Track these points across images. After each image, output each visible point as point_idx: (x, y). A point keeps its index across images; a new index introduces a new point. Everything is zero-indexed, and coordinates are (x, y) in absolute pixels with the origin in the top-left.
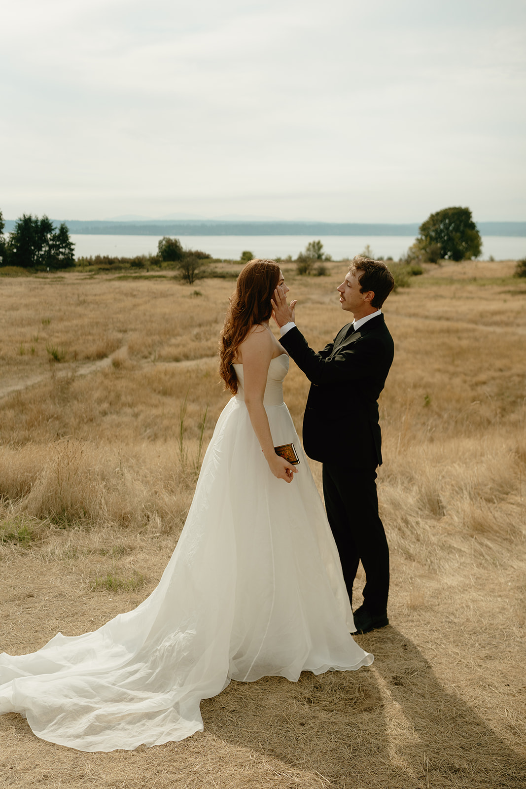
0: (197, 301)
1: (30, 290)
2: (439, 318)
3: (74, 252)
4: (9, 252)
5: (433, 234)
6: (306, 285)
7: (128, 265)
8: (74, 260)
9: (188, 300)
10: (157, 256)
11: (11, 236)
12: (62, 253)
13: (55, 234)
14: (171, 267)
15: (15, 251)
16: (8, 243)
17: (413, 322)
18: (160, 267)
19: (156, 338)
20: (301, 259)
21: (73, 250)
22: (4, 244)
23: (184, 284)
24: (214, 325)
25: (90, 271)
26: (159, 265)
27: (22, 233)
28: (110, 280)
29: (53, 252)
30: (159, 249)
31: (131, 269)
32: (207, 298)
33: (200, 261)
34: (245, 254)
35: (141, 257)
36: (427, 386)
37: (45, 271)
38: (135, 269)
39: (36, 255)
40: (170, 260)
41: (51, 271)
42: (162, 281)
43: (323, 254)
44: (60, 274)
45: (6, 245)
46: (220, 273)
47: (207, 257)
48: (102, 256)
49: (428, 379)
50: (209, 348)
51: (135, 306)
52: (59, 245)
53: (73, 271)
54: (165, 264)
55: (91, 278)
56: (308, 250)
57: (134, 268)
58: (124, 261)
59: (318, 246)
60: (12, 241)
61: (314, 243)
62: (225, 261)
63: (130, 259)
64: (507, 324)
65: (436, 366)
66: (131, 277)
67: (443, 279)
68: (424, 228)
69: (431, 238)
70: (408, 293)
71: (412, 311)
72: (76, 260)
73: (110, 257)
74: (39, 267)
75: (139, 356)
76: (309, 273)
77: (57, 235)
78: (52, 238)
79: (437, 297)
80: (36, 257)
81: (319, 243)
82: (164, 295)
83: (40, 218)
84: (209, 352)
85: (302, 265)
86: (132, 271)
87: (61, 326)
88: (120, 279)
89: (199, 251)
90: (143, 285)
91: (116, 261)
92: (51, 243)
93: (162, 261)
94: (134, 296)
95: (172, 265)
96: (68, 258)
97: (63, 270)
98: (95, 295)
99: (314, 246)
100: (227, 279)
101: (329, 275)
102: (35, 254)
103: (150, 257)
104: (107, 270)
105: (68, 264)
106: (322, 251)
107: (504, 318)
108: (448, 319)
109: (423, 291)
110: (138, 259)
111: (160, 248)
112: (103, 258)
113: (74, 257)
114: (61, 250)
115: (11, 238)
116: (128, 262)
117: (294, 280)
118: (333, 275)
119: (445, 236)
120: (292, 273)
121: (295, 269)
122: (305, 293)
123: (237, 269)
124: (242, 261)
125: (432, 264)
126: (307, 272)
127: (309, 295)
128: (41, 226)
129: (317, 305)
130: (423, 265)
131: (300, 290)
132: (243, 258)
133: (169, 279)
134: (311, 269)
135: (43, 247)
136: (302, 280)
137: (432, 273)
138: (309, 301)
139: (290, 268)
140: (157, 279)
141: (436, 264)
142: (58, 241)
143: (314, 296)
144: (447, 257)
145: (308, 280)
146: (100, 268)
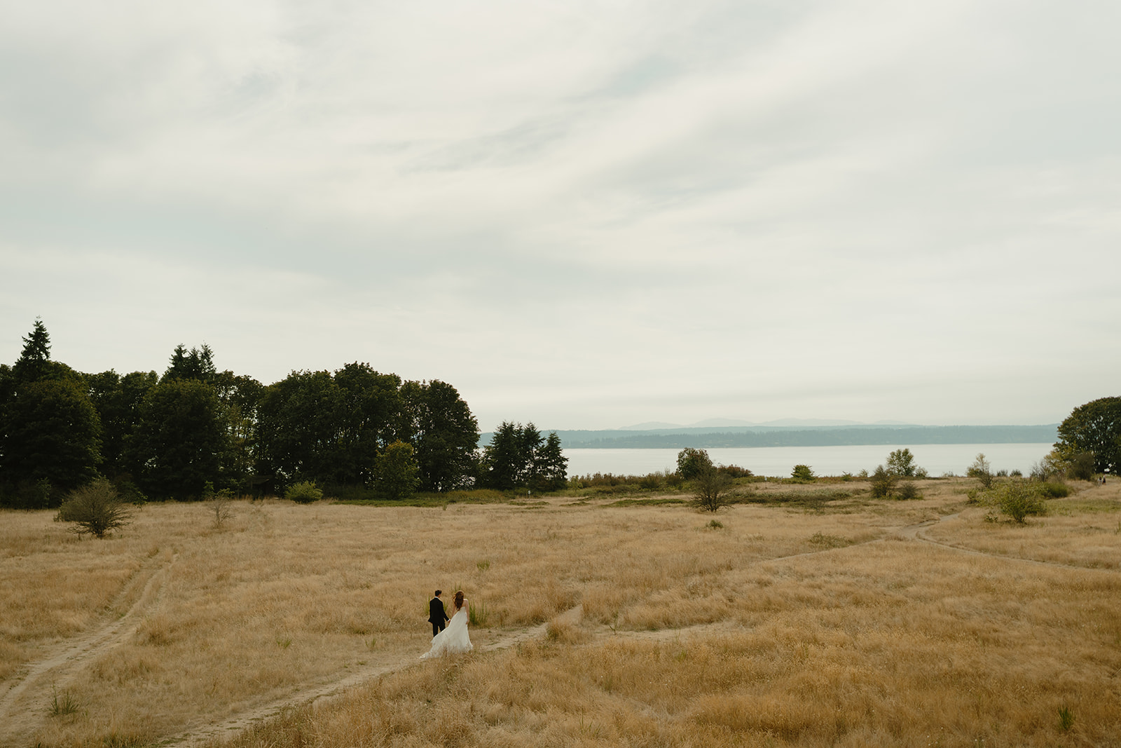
0: (714, 535)
1: (492, 521)
2: (1094, 565)
3: (566, 470)
4: (484, 470)
5: (1081, 437)
6: (881, 513)
7: (636, 486)
8: (565, 480)
9: (700, 534)
10: (677, 473)
11: (487, 450)
12: (550, 471)
13: (543, 446)
14: (693, 489)
15: (491, 469)
16: (484, 459)
17: (1048, 570)
18: (680, 488)
20: (880, 475)
21: (565, 467)
22: (478, 461)
23: (702, 512)
24: (724, 572)
25: (584, 495)
26: (678, 486)
27: (501, 446)
28: (605, 506)
29: (538, 470)
30: (680, 464)
31: (639, 492)
32: (729, 531)
33: (735, 480)
34: (798, 469)
36: (1067, 689)
37: (525, 495)
38: (644, 491)
39: (518, 475)
40: (694, 480)
41: (533, 495)
42: (675, 507)
43: (913, 468)
44: (545, 499)
45: (480, 463)
46: (759, 497)
47: (746, 474)
48: (602, 474)
49: (1069, 675)
50: (706, 610)
51: (621, 542)
52: (547, 461)
53: (563, 495)
54: (686, 484)
55: (582, 503)
56: (891, 462)
57: (642, 490)
58: (632, 480)
59: (905, 457)
60: (487, 457)
61: (899, 452)
62: (770, 479)
63: (640, 479)
65: (1085, 651)
66: (635, 501)
67: (1101, 502)
68: (1066, 428)
69: (1079, 442)
70: (1042, 524)
71: (1047, 552)
72: (569, 480)
73: (613, 476)
74: (519, 491)
75: (596, 621)
76: (890, 495)
77: (545, 447)
78: (538, 452)
79: (1089, 530)
80: (516, 477)
81: (906, 452)
82: (669, 527)
83: (525, 426)
84: (705, 617)
85: (879, 483)
86: (638, 495)
87: (503, 571)
88: (620, 504)
89: (735, 466)
91: (620, 480)
92: (537, 458)
93: (683, 480)
94: (626, 528)
95: (695, 485)
96: (559, 478)
97: (550, 493)
98: (573, 527)
99: (899, 458)
100: (769, 504)
101: (921, 498)
102: (516, 474)
103: (667, 475)
104: (606, 492)
105: (558, 485)
106: (912, 464)
108: (1109, 566)
109: (1067, 520)
110: (651, 478)
111: (680, 462)
112: (603, 477)
113: (566, 477)
114: (549, 467)
115: (487, 452)
116: (637, 483)
117: (865, 505)
118: (925, 498)
119: (1100, 440)
120: (863, 495)
121: (869, 489)
122: (878, 524)
123: (786, 490)
124: (795, 479)
125: (1083, 481)
126: (887, 494)
127: (884, 526)
128: (525, 437)
129: (892, 542)
130: (1069, 483)
131: (872, 520)
132: (797, 476)
133: (686, 504)
134: (893, 489)
135: (527, 464)
136: (875, 505)
137: (1082, 494)
138: (882, 536)
139: (862, 488)
140: (671, 504)
141: (1089, 480)
142: (547, 456)
143: (891, 528)
144: (1108, 470)
145: (889, 505)
146: (600, 491)
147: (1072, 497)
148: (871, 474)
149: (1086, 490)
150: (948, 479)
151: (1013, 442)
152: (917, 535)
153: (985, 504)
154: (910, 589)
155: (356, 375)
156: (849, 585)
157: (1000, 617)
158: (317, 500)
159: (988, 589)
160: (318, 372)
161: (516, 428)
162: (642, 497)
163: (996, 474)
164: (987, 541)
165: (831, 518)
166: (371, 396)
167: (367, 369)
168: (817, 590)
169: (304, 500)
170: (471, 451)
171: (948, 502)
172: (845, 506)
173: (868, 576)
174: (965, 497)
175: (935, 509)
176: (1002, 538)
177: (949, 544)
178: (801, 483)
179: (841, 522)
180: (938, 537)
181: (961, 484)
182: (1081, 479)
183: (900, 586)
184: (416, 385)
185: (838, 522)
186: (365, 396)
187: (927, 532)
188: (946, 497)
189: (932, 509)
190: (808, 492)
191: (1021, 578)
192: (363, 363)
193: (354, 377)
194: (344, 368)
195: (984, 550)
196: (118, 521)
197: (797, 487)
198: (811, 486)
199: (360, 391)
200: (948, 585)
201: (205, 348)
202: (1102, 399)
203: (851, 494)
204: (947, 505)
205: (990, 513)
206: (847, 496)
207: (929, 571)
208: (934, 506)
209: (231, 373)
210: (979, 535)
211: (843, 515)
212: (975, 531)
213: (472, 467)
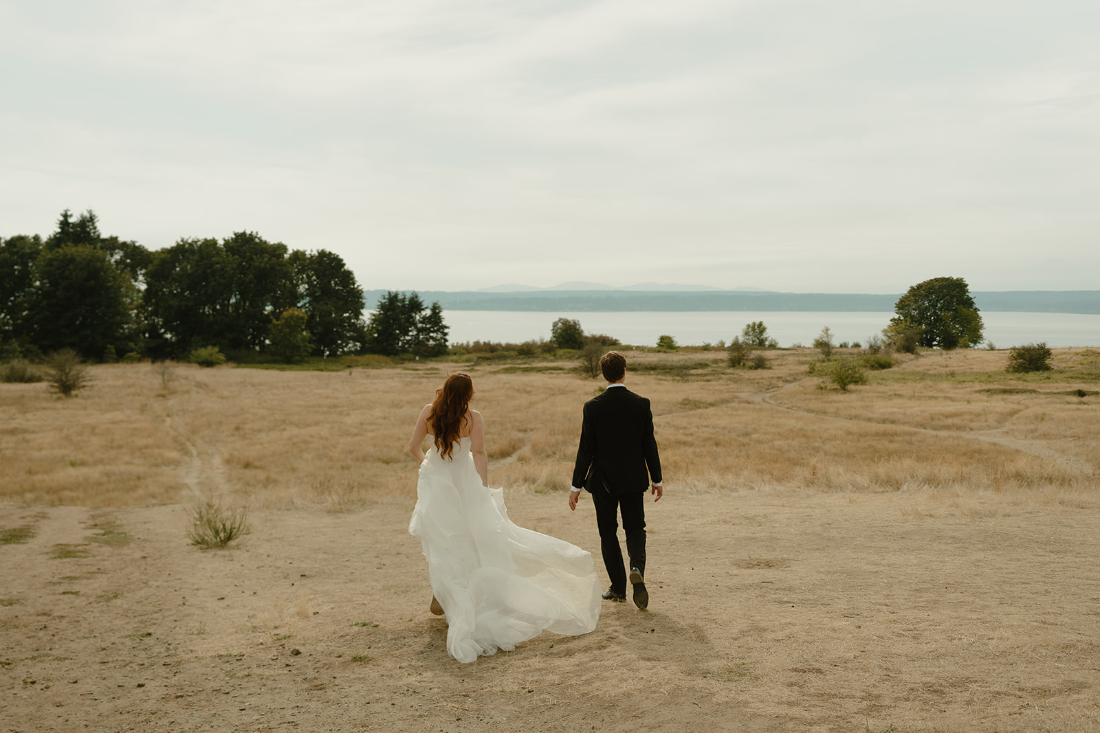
1: (407, 385)
2: (884, 421)
3: (447, 337)
4: (370, 337)
5: (914, 313)
6: (735, 381)
7: (513, 353)
8: (447, 346)
10: (551, 341)
11: (373, 317)
12: (432, 337)
13: (426, 314)
14: (569, 355)
15: (376, 335)
16: (368, 326)
17: (850, 424)
18: (555, 355)
19: (560, 438)
20: (736, 346)
21: (446, 334)
22: (364, 327)
23: (586, 379)
25: (467, 361)
26: (553, 354)
27: (385, 314)
28: (495, 373)
29: (421, 337)
30: (554, 333)
31: (519, 359)
34: (662, 339)
35: (531, 343)
37: (413, 360)
38: (523, 358)
39: (401, 341)
40: (568, 348)
41: (420, 362)
42: (558, 374)
43: (766, 339)
44: (431, 365)
45: (366, 329)
47: (614, 343)
48: (482, 342)
51: (531, 404)
52: (430, 328)
53: (447, 361)
54: (561, 352)
56: (747, 334)
57: (521, 357)
58: (509, 348)
59: (759, 329)
60: (373, 324)
61: (754, 324)
62: (638, 348)
63: (517, 346)
64: (959, 428)
66: (520, 368)
67: (914, 373)
68: (902, 305)
69: (912, 317)
71: (854, 412)
72: (450, 347)
73: (492, 343)
74: (405, 356)
75: (543, 455)
76: (744, 365)
77: (427, 315)
78: (421, 320)
79: (893, 396)
80: (400, 344)
81: (761, 324)
82: (563, 392)
83: (408, 296)
85: (735, 354)
86: (519, 361)
88: (507, 371)
89: (604, 335)
90: (536, 379)
91: (498, 347)
92: (420, 325)
93: (556, 348)
94: (528, 392)
95: (569, 353)
96: (440, 345)
97: (434, 359)
98: (484, 391)
99: (754, 330)
100: (639, 372)
101: (770, 368)
102: (399, 340)
103: (542, 343)
104: (488, 359)
105: (440, 351)
106: (765, 335)
107: (956, 421)
108: (893, 422)
109: (881, 388)
110: (527, 346)
111: (554, 331)
112: (483, 344)
113: (447, 344)
114: (431, 334)
115: (373, 320)
116: (514, 350)
117: (723, 374)
118: (774, 368)
119: (931, 316)
120: (721, 365)
121: (726, 359)
122: (733, 390)
123: (653, 359)
124: (660, 348)
125: (907, 354)
126: (742, 364)
127: (738, 392)
128: (409, 305)
129: (744, 405)
130: (896, 356)
131: (728, 387)
132: (662, 346)
133: (566, 371)
134: (747, 360)
135: (410, 331)
136: (732, 374)
137: (904, 366)
138: (736, 400)
139: (720, 358)
140: (554, 372)
141: (913, 354)
142: (429, 323)
143: (743, 394)
144: (935, 343)
145: (742, 374)
146: (480, 357)
147: (895, 369)
148: (728, 344)
149: (908, 362)
150: (797, 348)
151: (864, 310)
152: (763, 399)
153: (820, 374)
154: (753, 436)
155: (244, 244)
156: (712, 433)
157: (807, 452)
158: (219, 363)
159: (804, 436)
160: (206, 240)
161: (400, 297)
162: (524, 363)
163: (838, 345)
164: (814, 405)
165: (695, 385)
166: (263, 265)
167: (256, 237)
168: (690, 436)
169: (208, 363)
170: (357, 318)
171: (792, 372)
172: (705, 375)
173: (724, 428)
174: (806, 368)
175: (781, 377)
176: (826, 402)
177: (786, 406)
178: (665, 352)
179: (703, 389)
180: (779, 401)
181: (805, 355)
182: (906, 352)
183: (746, 434)
184: (303, 254)
185: (701, 388)
186: (257, 264)
187: (771, 397)
188: (791, 367)
189: (778, 378)
190: (673, 361)
191: (829, 429)
192: (252, 232)
193: (244, 245)
194: (234, 236)
195: (809, 411)
196: (84, 383)
197: (662, 356)
198: (674, 355)
199: (251, 259)
200: (778, 433)
201: (90, 212)
202: (935, 279)
203: (710, 364)
204: (791, 375)
205: (823, 382)
206: (707, 365)
207: (767, 425)
208: (780, 375)
209: (116, 238)
210: (810, 399)
211: (704, 383)
212: (808, 396)
213: (359, 334)
